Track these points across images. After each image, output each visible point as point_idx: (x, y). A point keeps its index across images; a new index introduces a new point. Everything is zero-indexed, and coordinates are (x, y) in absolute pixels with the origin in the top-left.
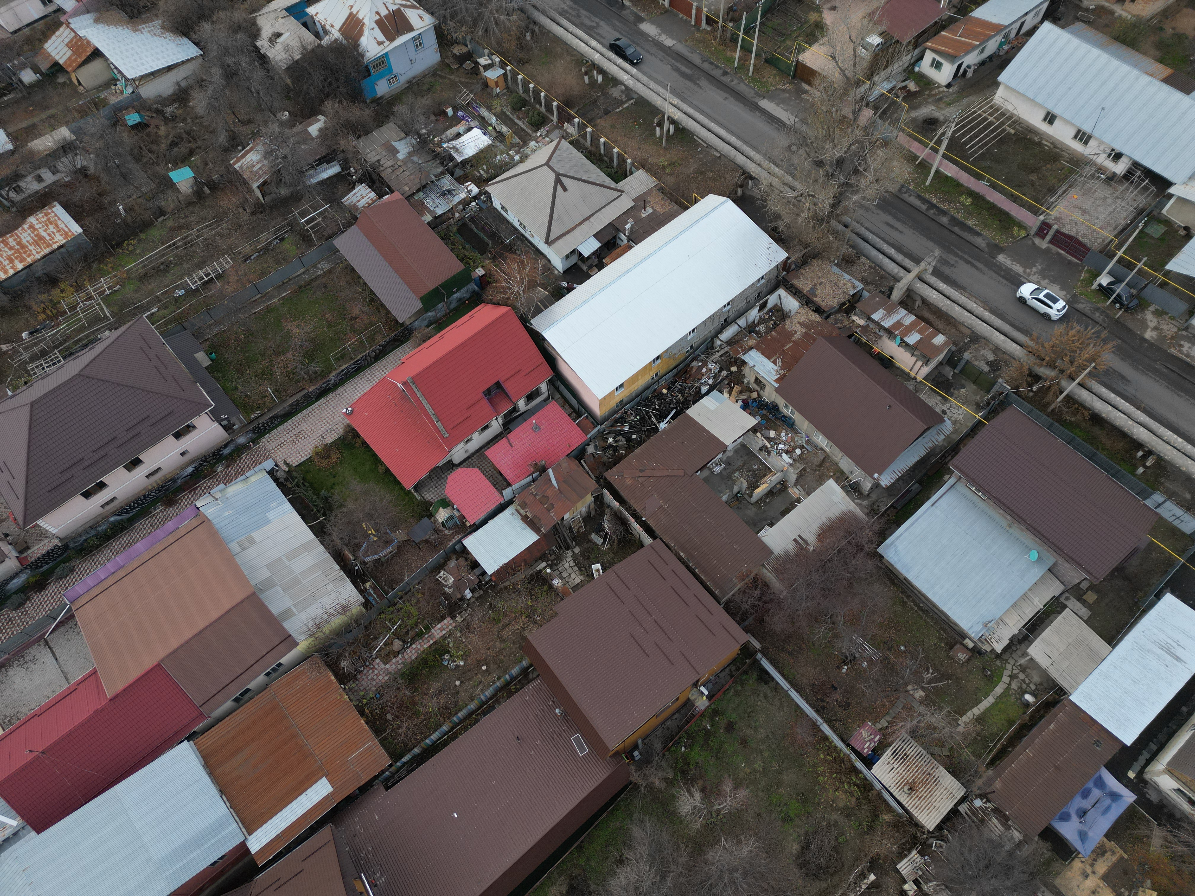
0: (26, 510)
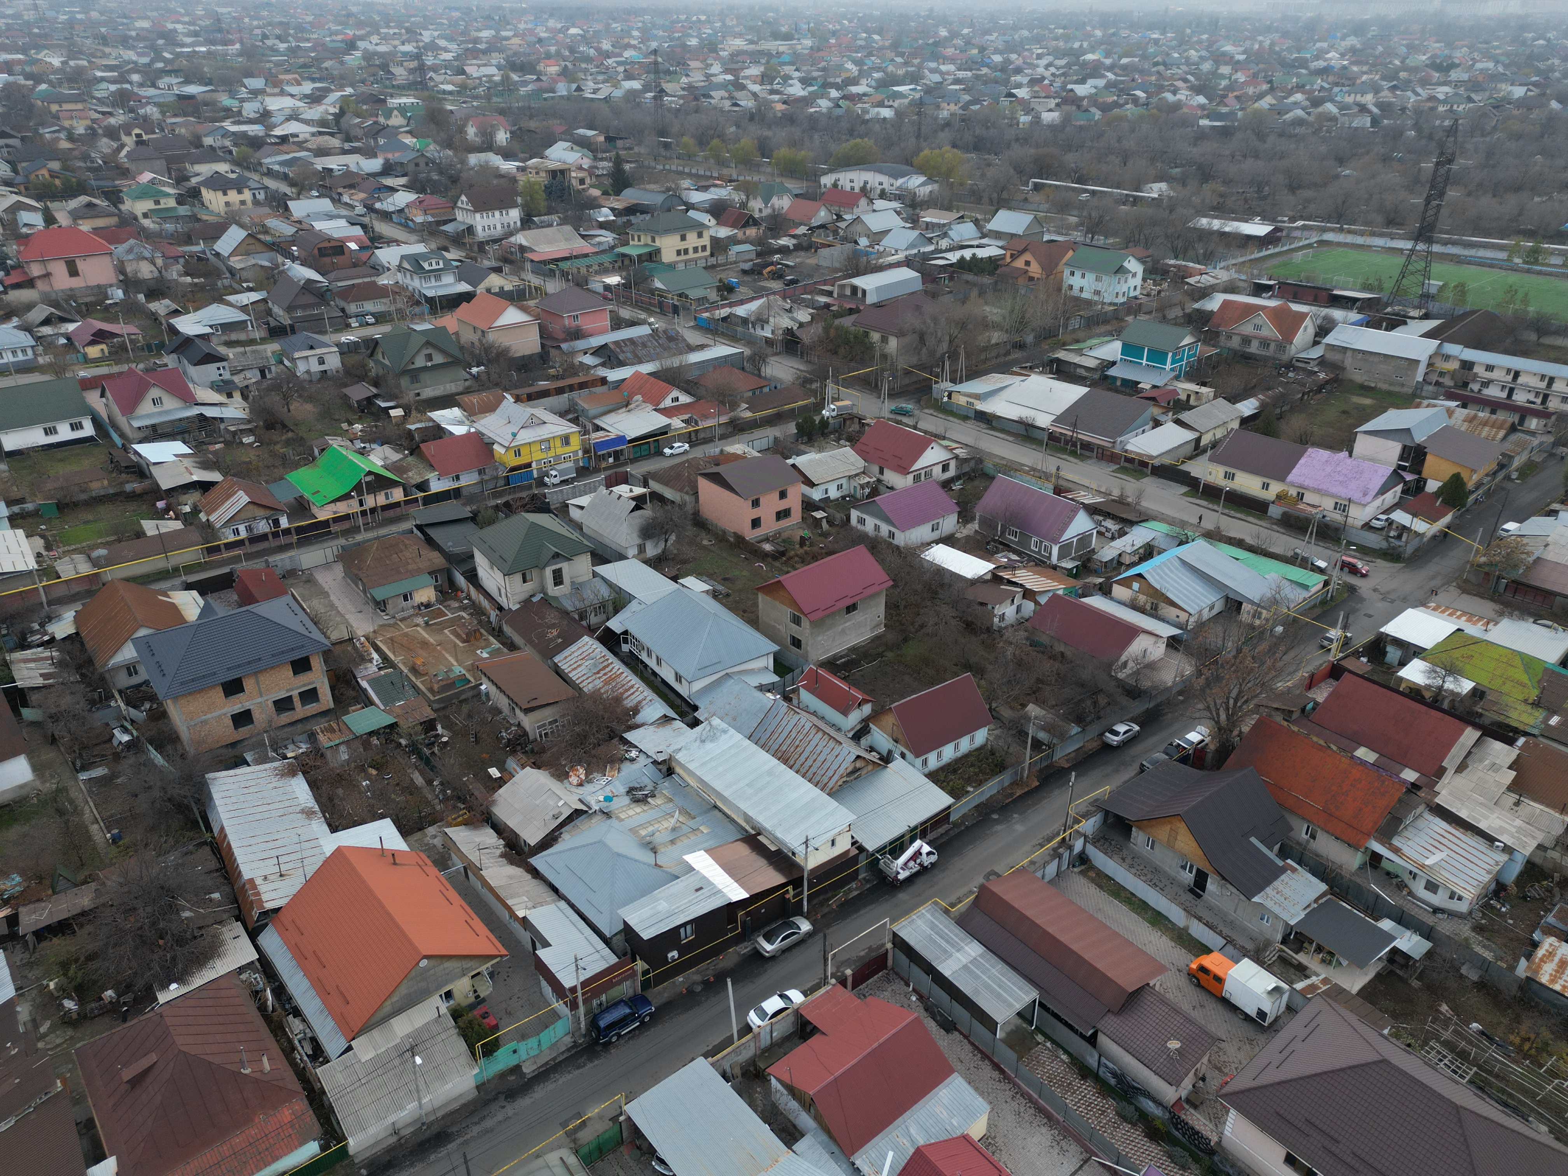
0: (1242, 1092)
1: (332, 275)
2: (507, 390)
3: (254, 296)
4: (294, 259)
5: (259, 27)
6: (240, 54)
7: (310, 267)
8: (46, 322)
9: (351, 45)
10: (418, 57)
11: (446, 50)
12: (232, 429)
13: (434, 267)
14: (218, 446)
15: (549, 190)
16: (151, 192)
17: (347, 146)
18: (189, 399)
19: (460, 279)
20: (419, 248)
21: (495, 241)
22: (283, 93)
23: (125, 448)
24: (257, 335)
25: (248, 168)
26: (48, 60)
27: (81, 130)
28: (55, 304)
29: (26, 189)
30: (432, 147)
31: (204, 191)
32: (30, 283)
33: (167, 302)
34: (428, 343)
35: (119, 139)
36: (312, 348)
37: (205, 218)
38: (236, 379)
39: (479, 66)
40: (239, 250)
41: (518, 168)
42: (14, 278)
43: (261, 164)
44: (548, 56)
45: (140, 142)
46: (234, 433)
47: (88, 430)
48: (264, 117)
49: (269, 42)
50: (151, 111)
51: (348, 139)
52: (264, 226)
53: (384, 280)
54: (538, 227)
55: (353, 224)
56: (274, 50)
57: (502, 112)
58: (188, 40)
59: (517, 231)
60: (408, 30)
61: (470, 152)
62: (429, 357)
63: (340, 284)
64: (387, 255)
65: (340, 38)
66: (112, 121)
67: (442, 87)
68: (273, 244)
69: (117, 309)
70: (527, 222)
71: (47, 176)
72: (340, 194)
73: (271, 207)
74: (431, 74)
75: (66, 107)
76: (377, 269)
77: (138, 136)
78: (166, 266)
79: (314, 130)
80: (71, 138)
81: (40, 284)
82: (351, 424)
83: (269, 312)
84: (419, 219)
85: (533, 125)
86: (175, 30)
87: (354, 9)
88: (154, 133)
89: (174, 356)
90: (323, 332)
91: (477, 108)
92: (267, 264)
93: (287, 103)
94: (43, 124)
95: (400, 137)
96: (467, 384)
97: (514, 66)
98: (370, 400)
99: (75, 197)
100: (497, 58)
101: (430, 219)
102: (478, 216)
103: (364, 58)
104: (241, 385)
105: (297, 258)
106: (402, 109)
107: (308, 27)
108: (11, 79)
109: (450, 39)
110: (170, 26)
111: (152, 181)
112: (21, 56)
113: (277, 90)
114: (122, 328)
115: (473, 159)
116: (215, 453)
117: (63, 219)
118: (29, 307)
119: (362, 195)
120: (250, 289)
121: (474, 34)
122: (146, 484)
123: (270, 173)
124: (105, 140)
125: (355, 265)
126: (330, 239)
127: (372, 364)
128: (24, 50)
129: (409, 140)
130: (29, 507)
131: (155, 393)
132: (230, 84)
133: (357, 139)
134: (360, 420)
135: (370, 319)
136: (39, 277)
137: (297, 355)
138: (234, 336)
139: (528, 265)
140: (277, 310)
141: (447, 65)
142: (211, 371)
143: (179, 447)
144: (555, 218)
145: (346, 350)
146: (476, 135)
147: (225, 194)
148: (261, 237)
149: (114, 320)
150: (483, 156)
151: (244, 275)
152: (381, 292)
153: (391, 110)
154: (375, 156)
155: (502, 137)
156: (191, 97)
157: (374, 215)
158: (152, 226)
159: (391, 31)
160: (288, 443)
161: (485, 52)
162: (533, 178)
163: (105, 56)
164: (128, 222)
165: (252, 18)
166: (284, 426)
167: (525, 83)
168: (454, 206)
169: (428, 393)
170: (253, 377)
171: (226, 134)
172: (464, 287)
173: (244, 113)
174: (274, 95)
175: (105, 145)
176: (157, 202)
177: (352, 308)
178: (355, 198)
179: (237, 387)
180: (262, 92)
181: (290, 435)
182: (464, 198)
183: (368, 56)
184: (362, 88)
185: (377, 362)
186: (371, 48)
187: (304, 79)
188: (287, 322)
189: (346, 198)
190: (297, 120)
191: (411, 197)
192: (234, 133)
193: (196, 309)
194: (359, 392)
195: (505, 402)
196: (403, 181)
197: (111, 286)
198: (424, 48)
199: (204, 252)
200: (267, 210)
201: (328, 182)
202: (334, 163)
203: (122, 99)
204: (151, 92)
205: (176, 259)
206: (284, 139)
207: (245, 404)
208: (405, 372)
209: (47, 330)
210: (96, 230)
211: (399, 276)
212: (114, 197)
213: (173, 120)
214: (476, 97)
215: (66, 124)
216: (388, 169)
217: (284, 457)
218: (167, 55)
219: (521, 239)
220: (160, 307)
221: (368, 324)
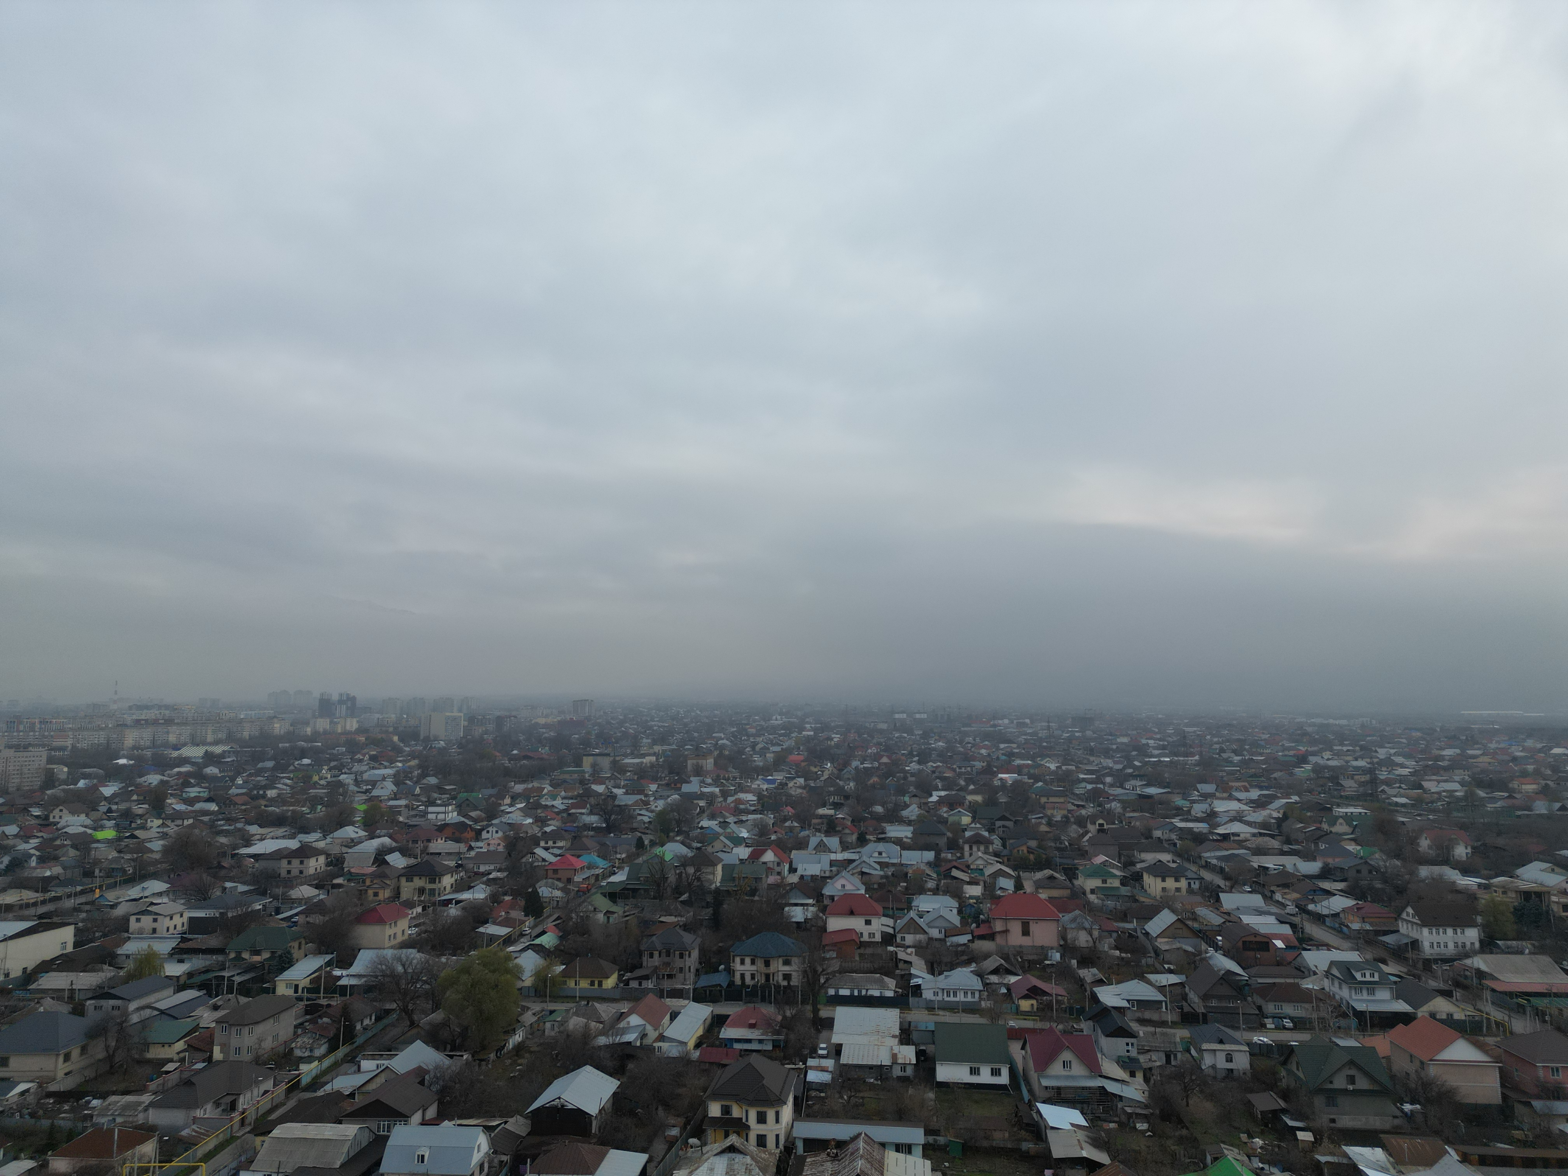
1: (1254, 970)
2: (1449, 1142)
3: (1173, 979)
4: (1217, 948)
5: (1216, 743)
6: (1198, 764)
7: (1232, 958)
8: (995, 972)
9: (1302, 759)
10: (1371, 771)
11: (1402, 766)
12: (1129, 1110)
13: (1368, 978)
14: (1112, 1125)
15: (1519, 913)
16: (1101, 872)
17: (1286, 848)
18: (1095, 1070)
19: (1398, 996)
20: (1353, 956)
21: (1445, 961)
22: (1231, 798)
23: (1031, 1105)
24: (1169, 1018)
25: (1188, 860)
26: (1047, 765)
27: (1058, 818)
28: (1006, 957)
29: (1008, 860)
30: (1377, 856)
31: (1145, 876)
32: (991, 937)
33: (1094, 970)
34: (1352, 1063)
35: (1085, 827)
36: (1221, 1042)
37: (1142, 899)
38: (1142, 1058)
39: (1439, 782)
40: (1168, 932)
41: (1480, 885)
42: (983, 930)
43: (1200, 857)
44: (1524, 774)
45: (1101, 830)
46: (1130, 1116)
47: (1004, 1079)
48: (1211, 817)
49: (1225, 755)
50: (1116, 806)
51: (1288, 841)
52: (1194, 913)
53: (1308, 984)
54: (1503, 952)
55: (1282, 922)
56: (1229, 762)
57: (1463, 827)
58: (1156, 752)
59: (1475, 953)
60: (1362, 748)
61: (1421, 864)
62: (1351, 1080)
63: (1260, 980)
64: (1316, 959)
65: (1292, 753)
66: (1083, 812)
67: (1395, 799)
68: (1200, 931)
69: (1053, 970)
70: (1488, 945)
71: (1025, 851)
72: (1273, 892)
73: (1203, 896)
74: (1384, 787)
75: (1052, 799)
76: (1303, 971)
77: (1101, 825)
78: (1101, 938)
79: (1256, 831)
80: (1050, 824)
81: (999, 939)
82: (1251, 1136)
83: (1185, 997)
84: (1356, 926)
85: (1501, 841)
86: (1148, 744)
87: (1309, 729)
88: (1114, 824)
89: (1090, 1023)
90: (1236, 1028)
91: (1433, 821)
92: (1190, 949)
93: (1234, 806)
94: (1032, 812)
95: (1343, 843)
96: (1397, 1122)
97: (1480, 784)
98: (1276, 1114)
99: (1042, 870)
100: (1460, 775)
101: (1368, 927)
102: (1425, 931)
103: (1314, 770)
104: (1145, 1066)
105: (1221, 948)
106: (1348, 818)
107: (1262, 743)
108: (1019, 778)
109: (1405, 756)
110: (1144, 741)
111: (1104, 863)
112: (1030, 762)
113: (1225, 795)
114: (1054, 989)
115: (1424, 871)
116: (1109, 1132)
117: (1028, 887)
118: (987, 956)
119: (1296, 895)
120: (1170, 971)
121: (1435, 752)
122: (1042, 1145)
123: (1207, 866)
124: (1074, 827)
125: (1279, 964)
126: (1256, 934)
127: (1283, 1073)
128: (1033, 758)
129: (1352, 847)
130: (941, 1140)
131: (1067, 1055)
132: (1184, 786)
133: (1297, 842)
134: (1262, 1135)
135: (1288, 1024)
136: (999, 932)
137: (1205, 1046)
138: (1148, 1015)
139: (1487, 994)
140: (1193, 996)
141: (1402, 779)
142: (1119, 1046)
143: (1075, 1117)
144: (1527, 946)
145: (1257, 1052)
146: (1430, 847)
147: (1164, 880)
148: (1190, 923)
149: (1047, 979)
150: (1436, 870)
151: (1168, 956)
152: (1305, 997)
153: (1337, 818)
154: (1314, 859)
155: (1461, 851)
156: (1149, 797)
157: (1305, 916)
158: (1096, 901)
159: (1345, 749)
160: (1181, 1140)
161: (1446, 769)
162: (1499, 897)
163: (1090, 763)
164: (1078, 895)
165: (1213, 736)
166: (1180, 1121)
167: (1494, 800)
168: (1398, 917)
169: (1346, 1121)
170: (1158, 1060)
171: (1174, 829)
172: (1401, 1006)
173: (1193, 813)
174: (1223, 799)
175: (1074, 830)
176: (1104, 882)
177: (1270, 1008)
178: (1288, 899)
179: (1141, 1067)
180: (1212, 796)
181: (1184, 1132)
182: (1410, 910)
183: (1318, 769)
184: (1308, 797)
185: (1290, 1072)
186: (1322, 762)
187: (1252, 786)
188: (1201, 1010)
189: (1278, 897)
190: (1241, 821)
191: (1349, 902)
192: (1181, 828)
193: (1118, 983)
194: (1265, 1102)
195: (1446, 1158)
196: (1341, 886)
197: (1052, 948)
198: (1377, 763)
199: (1135, 930)
200: (1198, 899)
201: (1262, 880)
202: (1270, 862)
203: (1095, 796)
204: (1119, 791)
205: (1110, 932)
206: (1225, 837)
207: (1145, 1087)
208: (1319, 1091)
209: (994, 979)
210: (1051, 899)
211: (1326, 983)
212: (1071, 873)
213: (1132, 814)
214: (1434, 811)
215: (1049, 812)
216: (1326, 873)
217: (1174, 1155)
218: (1137, 763)
219: (1479, 962)
220: (1088, 974)
221: (1285, 1028)
